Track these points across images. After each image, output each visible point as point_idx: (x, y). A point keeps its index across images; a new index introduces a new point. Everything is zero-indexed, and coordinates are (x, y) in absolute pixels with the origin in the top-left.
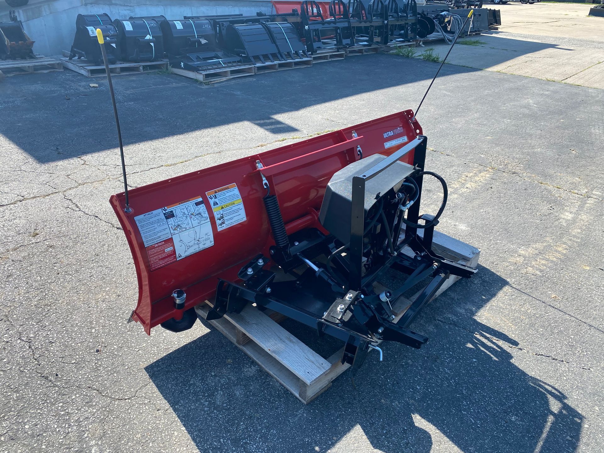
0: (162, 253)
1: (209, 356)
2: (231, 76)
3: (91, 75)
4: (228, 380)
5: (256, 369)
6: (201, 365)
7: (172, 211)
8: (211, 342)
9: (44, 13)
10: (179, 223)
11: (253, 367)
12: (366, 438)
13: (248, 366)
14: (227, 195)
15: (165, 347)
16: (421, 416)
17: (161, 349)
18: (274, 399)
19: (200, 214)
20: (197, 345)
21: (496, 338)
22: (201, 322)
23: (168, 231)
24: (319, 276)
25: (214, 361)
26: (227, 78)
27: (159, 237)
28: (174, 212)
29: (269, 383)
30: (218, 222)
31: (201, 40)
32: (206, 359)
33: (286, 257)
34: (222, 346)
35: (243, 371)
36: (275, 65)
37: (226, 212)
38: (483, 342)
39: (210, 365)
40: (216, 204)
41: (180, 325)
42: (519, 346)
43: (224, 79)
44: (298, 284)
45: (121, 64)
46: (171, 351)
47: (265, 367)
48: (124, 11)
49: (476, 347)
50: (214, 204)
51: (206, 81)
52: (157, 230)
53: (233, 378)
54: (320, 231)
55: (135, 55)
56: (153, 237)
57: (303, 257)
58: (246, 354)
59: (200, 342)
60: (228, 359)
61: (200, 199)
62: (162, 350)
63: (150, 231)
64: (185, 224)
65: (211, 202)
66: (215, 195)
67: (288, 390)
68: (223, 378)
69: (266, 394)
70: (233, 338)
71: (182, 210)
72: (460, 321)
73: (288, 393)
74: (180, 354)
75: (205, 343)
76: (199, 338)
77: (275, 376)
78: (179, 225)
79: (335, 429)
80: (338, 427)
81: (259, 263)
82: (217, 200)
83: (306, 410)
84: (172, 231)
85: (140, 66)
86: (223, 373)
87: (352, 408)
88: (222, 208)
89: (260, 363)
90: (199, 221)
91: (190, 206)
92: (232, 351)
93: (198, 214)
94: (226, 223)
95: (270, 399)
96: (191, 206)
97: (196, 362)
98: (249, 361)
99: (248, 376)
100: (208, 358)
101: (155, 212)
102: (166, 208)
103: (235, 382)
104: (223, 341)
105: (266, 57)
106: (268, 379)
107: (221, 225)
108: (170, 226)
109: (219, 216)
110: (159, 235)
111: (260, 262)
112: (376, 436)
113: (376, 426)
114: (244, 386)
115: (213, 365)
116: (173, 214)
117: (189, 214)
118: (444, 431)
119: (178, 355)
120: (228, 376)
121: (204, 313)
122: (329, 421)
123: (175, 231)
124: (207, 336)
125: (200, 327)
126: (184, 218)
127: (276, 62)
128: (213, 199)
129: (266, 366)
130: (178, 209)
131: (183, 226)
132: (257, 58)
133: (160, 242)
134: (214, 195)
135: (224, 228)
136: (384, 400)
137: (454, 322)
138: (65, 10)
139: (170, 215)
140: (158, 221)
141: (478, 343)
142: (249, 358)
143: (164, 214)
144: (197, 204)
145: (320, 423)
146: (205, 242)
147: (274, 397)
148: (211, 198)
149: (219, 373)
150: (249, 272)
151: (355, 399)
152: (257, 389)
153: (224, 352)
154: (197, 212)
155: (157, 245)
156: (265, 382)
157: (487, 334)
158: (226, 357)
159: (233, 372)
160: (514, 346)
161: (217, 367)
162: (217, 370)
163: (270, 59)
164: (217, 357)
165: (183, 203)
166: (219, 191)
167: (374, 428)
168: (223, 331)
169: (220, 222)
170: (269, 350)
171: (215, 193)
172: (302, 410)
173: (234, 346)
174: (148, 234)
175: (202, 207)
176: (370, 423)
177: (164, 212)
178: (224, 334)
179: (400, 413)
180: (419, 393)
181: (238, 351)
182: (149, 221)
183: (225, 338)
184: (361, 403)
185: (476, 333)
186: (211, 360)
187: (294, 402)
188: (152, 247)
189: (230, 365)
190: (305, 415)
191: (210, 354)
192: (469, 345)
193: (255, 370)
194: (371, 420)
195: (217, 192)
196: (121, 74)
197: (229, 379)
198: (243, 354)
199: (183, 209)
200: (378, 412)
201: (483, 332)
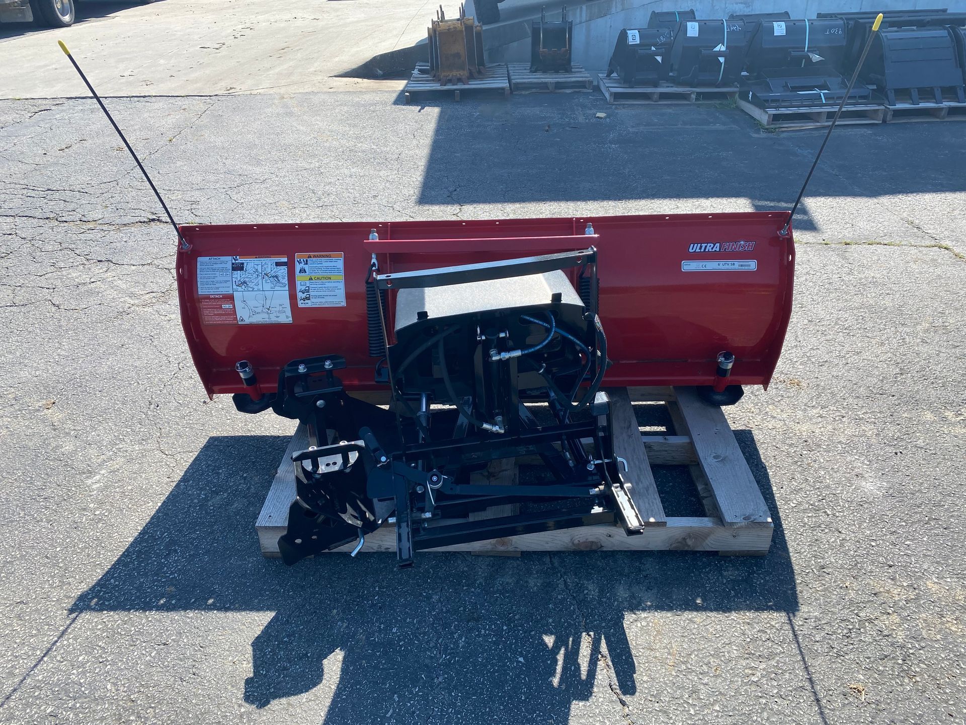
0: (217, 308)
2: (827, 122)
3: (614, 101)
4: (247, 488)
7: (243, 264)
9: (613, 10)
10: (247, 280)
12: (261, 630)
14: (325, 264)
16: (344, 658)
18: (251, 532)
19: (276, 277)
21: (610, 661)
23: (229, 284)
25: (263, 464)
26: (818, 124)
27: (218, 288)
28: (245, 265)
30: (300, 295)
31: (811, 55)
36: (941, 109)
37: (315, 286)
38: (578, 652)
39: (255, 466)
40: (303, 271)
42: (627, 698)
43: (810, 125)
45: (668, 87)
48: (735, 5)
49: (556, 647)
50: (301, 270)
51: (772, 126)
52: (216, 279)
53: (252, 489)
55: (690, 75)
56: (210, 286)
61: (285, 260)
63: (209, 278)
64: (254, 284)
65: (298, 267)
66: (307, 260)
68: (246, 484)
71: (255, 266)
72: (595, 603)
78: (245, 282)
80: (257, 599)
81: (326, 365)
82: (306, 267)
84: (235, 287)
85: (693, 92)
86: (252, 480)
87: (297, 593)
88: (311, 279)
90: (273, 286)
91: (268, 264)
93: (273, 277)
94: (313, 300)
95: (249, 529)
96: (270, 264)
101: (223, 258)
102: (238, 257)
105: (926, 93)
107: (304, 301)
108: (234, 280)
109: (303, 288)
110: (218, 285)
112: (272, 636)
113: (287, 628)
114: (250, 503)
115: (257, 468)
116: (243, 267)
117: (263, 273)
118: (340, 693)
120: (253, 485)
122: (259, 587)
123: (238, 287)
126: (255, 275)
127: (946, 104)
128: (302, 265)
130: (252, 263)
131: (250, 285)
132: (903, 93)
133: (218, 294)
134: (305, 260)
135: (307, 306)
136: (338, 612)
137: (585, 598)
138: (644, 5)
139: (238, 268)
140: (223, 269)
141: (567, 646)
143: (233, 264)
144: (278, 264)
145: (249, 582)
146: (278, 315)
148: (300, 263)
149: (250, 478)
150: (300, 369)
154: (275, 275)
155: (213, 296)
157: (605, 647)
159: (261, 485)
160: (618, 691)
161: (257, 472)
162: (252, 474)
163: (934, 97)
164: (270, 463)
165: (261, 258)
166: (314, 256)
167: (283, 628)
169: (304, 296)
171: (308, 257)
174: (205, 280)
175: (283, 271)
176: (287, 620)
177: (234, 261)
179: (330, 637)
180: (385, 635)
182: (212, 267)
185: (593, 633)
188: (207, 298)
190: (249, 566)
192: (549, 639)
194: (294, 619)
195: (311, 257)
196: (660, 103)
197: (249, 488)
199: (257, 265)
200: (312, 618)
201: (603, 641)
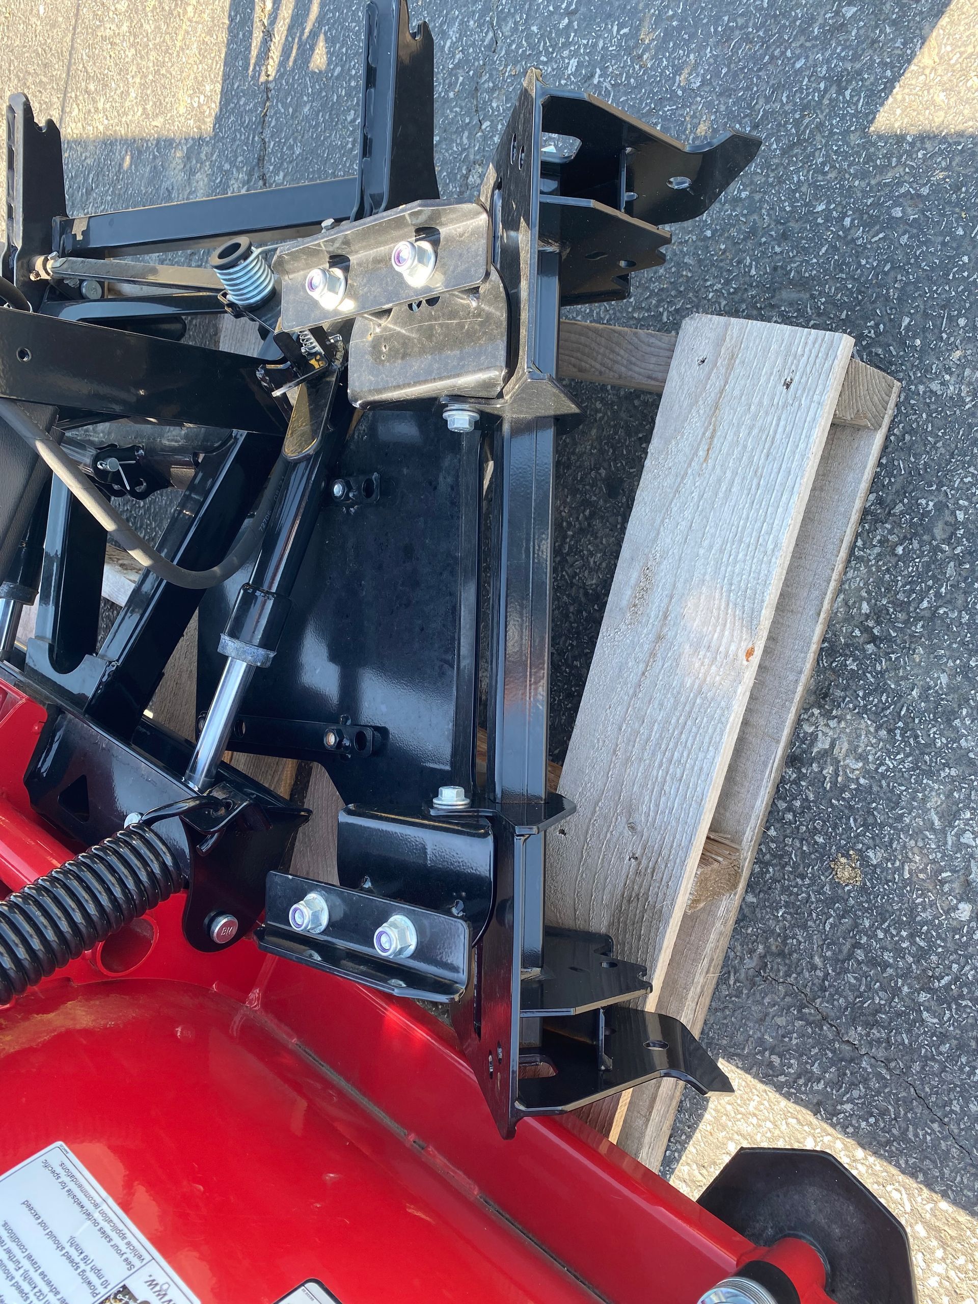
1: (869, 988)
4: (956, 815)
5: (822, 721)
6: (945, 999)
8: (782, 1021)
11: (822, 744)
12: (925, 49)
13: (829, 770)
15: (939, 1253)
17: (958, 1269)
18: (948, 541)
20: (837, 1085)
21: (257, 8)
22: (697, 1135)
24: (265, 644)
25: (884, 949)
29: (867, 616)
32: (896, 991)
33: (222, 811)
34: (781, 954)
35: (866, 773)
38: (290, 29)
39: (921, 955)
41: (837, 1231)
44: (340, 734)
46: (944, 1205)
47: (803, 679)
49: (314, 35)
53: (935, 801)
54: (37, 756)
57: (194, 770)
58: (773, 816)
59: (811, 1078)
60: (835, 885)
62: (961, 1261)
67: (865, 512)
68: (959, 846)
69: (938, 595)
70: (718, 924)
72: (240, 159)
73: (880, 501)
74: (935, 1146)
75: (801, 1052)
76: (788, 1096)
77: (826, 605)
79: (957, 188)
80: (937, 189)
81: (316, 917)
83: (928, 370)
86: (934, 862)
87: (806, 205)
89: (791, 717)
92: (785, 890)
95: (955, 557)
97: (944, 1037)
98: (796, 782)
99: (883, 733)
100: (882, 988)
103: (953, 772)
104: (751, 963)
106: (850, 635)
111: (308, 913)
112: (894, 23)
113: (843, 59)
114: (949, 722)
115: (912, 936)
119: (946, 1156)
120: (932, 829)
121: (647, 1140)
122: (927, 243)
124: (760, 1064)
125: (724, 1127)
129: (792, 677)
136: (696, 126)
137: (250, 174)
141: (300, 38)
142: (780, 791)
145: (963, 268)
147: (936, 549)
149: (943, 882)
150: (402, 936)
151: (753, 231)
152: (931, 649)
153: (805, 927)
156: (873, 639)
157: (254, 44)
158: (830, 902)
159: (900, 818)
161: (912, 911)
162: (932, 904)
164: (857, 945)
167: (856, 58)
168: (702, 992)
170: (750, 653)
172: (935, 386)
173: (751, 898)
176: (841, 91)
178: (714, 977)
179: (727, 28)
180: (595, 45)
181: (767, 864)
183: (728, 968)
184: (757, 197)
185: (263, 79)
186: (886, 965)
187: (909, 449)
189: (864, 859)
190: (958, 353)
191: (854, 989)
192: (319, 59)
193: (833, 723)
194: (822, 97)
197: (950, 816)
198: (772, 832)
200: (767, 103)
201: (253, 61)
